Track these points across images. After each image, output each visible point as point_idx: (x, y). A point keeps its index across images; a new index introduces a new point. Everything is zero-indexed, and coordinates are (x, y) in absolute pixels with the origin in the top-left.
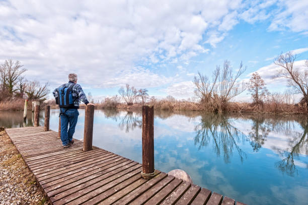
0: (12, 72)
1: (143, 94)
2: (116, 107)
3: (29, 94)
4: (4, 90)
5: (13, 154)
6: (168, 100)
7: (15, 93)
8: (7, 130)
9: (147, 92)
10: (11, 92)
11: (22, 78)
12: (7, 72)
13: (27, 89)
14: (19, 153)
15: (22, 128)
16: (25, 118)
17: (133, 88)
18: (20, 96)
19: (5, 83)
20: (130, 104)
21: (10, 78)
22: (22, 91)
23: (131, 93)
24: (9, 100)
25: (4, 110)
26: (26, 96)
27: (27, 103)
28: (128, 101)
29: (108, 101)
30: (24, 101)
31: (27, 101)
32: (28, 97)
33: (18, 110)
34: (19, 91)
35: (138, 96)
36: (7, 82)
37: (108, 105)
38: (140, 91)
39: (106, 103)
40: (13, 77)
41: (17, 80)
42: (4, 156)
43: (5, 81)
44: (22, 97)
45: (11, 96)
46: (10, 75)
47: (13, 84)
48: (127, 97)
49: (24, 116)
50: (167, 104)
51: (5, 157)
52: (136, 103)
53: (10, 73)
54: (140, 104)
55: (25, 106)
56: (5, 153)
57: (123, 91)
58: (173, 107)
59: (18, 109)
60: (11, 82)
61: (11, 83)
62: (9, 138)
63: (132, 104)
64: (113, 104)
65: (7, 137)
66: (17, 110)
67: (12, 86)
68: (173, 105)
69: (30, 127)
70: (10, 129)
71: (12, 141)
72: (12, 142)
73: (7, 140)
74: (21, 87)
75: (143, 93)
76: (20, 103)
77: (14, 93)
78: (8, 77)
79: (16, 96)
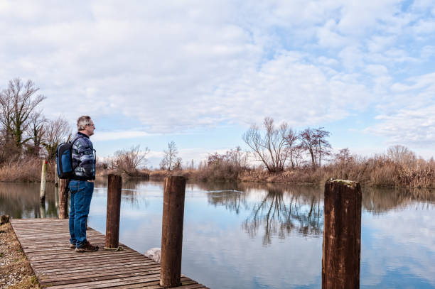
0: (20, 104)
1: (315, 143)
2: (236, 177)
3: (49, 147)
4: (7, 140)
5: (24, 274)
6: (392, 158)
7: (26, 146)
8: (14, 221)
9: (325, 138)
10: (19, 145)
11: (37, 116)
12: (12, 105)
13: (45, 139)
14: (32, 273)
15: (38, 220)
16: (43, 199)
17: (284, 127)
18: (33, 151)
19: (8, 127)
20: (275, 170)
21: (18, 115)
22: (37, 143)
23: (278, 142)
24: (16, 160)
25: (8, 181)
26: (44, 152)
27: (47, 169)
28: (270, 162)
29: (215, 162)
30: (41, 164)
31: (46, 163)
32: (47, 154)
33: (31, 182)
34: (32, 142)
35: (299, 147)
36: (12, 126)
37: (217, 173)
38: (306, 135)
39: (211, 167)
40: (22, 113)
41: (28, 120)
42: (8, 275)
43: (9, 123)
44: (37, 155)
45: (19, 153)
46: (17, 110)
47: (21, 128)
48: (267, 151)
49: (42, 194)
50: (388, 169)
51: (10, 277)
52: (293, 168)
53: (16, 106)
54: (306, 169)
55: (43, 174)
56: (11, 269)
57: (258, 137)
58: (408, 181)
59: (31, 179)
60: (19, 123)
61: (18, 127)
62: (17, 239)
63: (282, 170)
64: (230, 169)
65: (14, 237)
66: (29, 181)
67: (20, 133)
68: (408, 172)
69: (53, 220)
70: (20, 221)
71: (21, 247)
72: (21, 249)
73: (14, 243)
74: (36, 132)
75: (314, 140)
76: (34, 166)
77: (23, 147)
78: (13, 115)
79: (26, 152)
